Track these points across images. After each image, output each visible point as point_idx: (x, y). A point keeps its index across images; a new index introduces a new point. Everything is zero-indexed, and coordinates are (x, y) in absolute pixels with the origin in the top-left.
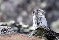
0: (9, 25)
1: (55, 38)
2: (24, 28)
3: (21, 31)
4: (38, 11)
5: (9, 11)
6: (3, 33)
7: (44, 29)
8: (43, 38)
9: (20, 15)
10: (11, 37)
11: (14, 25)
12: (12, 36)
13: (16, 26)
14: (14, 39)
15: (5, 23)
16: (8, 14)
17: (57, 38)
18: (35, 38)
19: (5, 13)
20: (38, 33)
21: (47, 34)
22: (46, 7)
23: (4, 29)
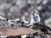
0: (16, 22)
2: (26, 24)
3: (24, 26)
4: (34, 12)
5: (16, 12)
6: (11, 27)
7: (39, 24)
8: (39, 30)
11: (19, 22)
12: (18, 29)
13: (20, 23)
14: (19, 31)
15: (13, 21)
16: (15, 14)
19: (13, 14)
20: (35, 27)
21: (41, 27)
22: (41, 10)
23: (12, 24)
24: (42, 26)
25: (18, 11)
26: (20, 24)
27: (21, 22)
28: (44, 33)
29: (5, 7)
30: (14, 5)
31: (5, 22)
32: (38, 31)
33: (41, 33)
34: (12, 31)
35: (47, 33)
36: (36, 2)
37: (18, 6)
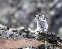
0: (19, 31)
1: (56, 42)
6: (10, 37)
7: (47, 34)
8: (45, 41)
9: (32, 22)
10: (17, 41)
12: (19, 41)
13: (25, 32)
14: (20, 43)
15: (15, 29)
17: (58, 42)
18: (39, 42)
20: (41, 37)
21: (49, 38)
23: (11, 34)
24: (50, 36)
25: (25, 17)
26: (25, 34)
27: (26, 30)
28: (52, 45)
29: (9, 12)
30: (20, 9)
31: (3, 31)
32: (45, 43)
33: (49, 45)
34: (12, 43)
35: (57, 45)
36: (48, 5)
37: (24, 11)
